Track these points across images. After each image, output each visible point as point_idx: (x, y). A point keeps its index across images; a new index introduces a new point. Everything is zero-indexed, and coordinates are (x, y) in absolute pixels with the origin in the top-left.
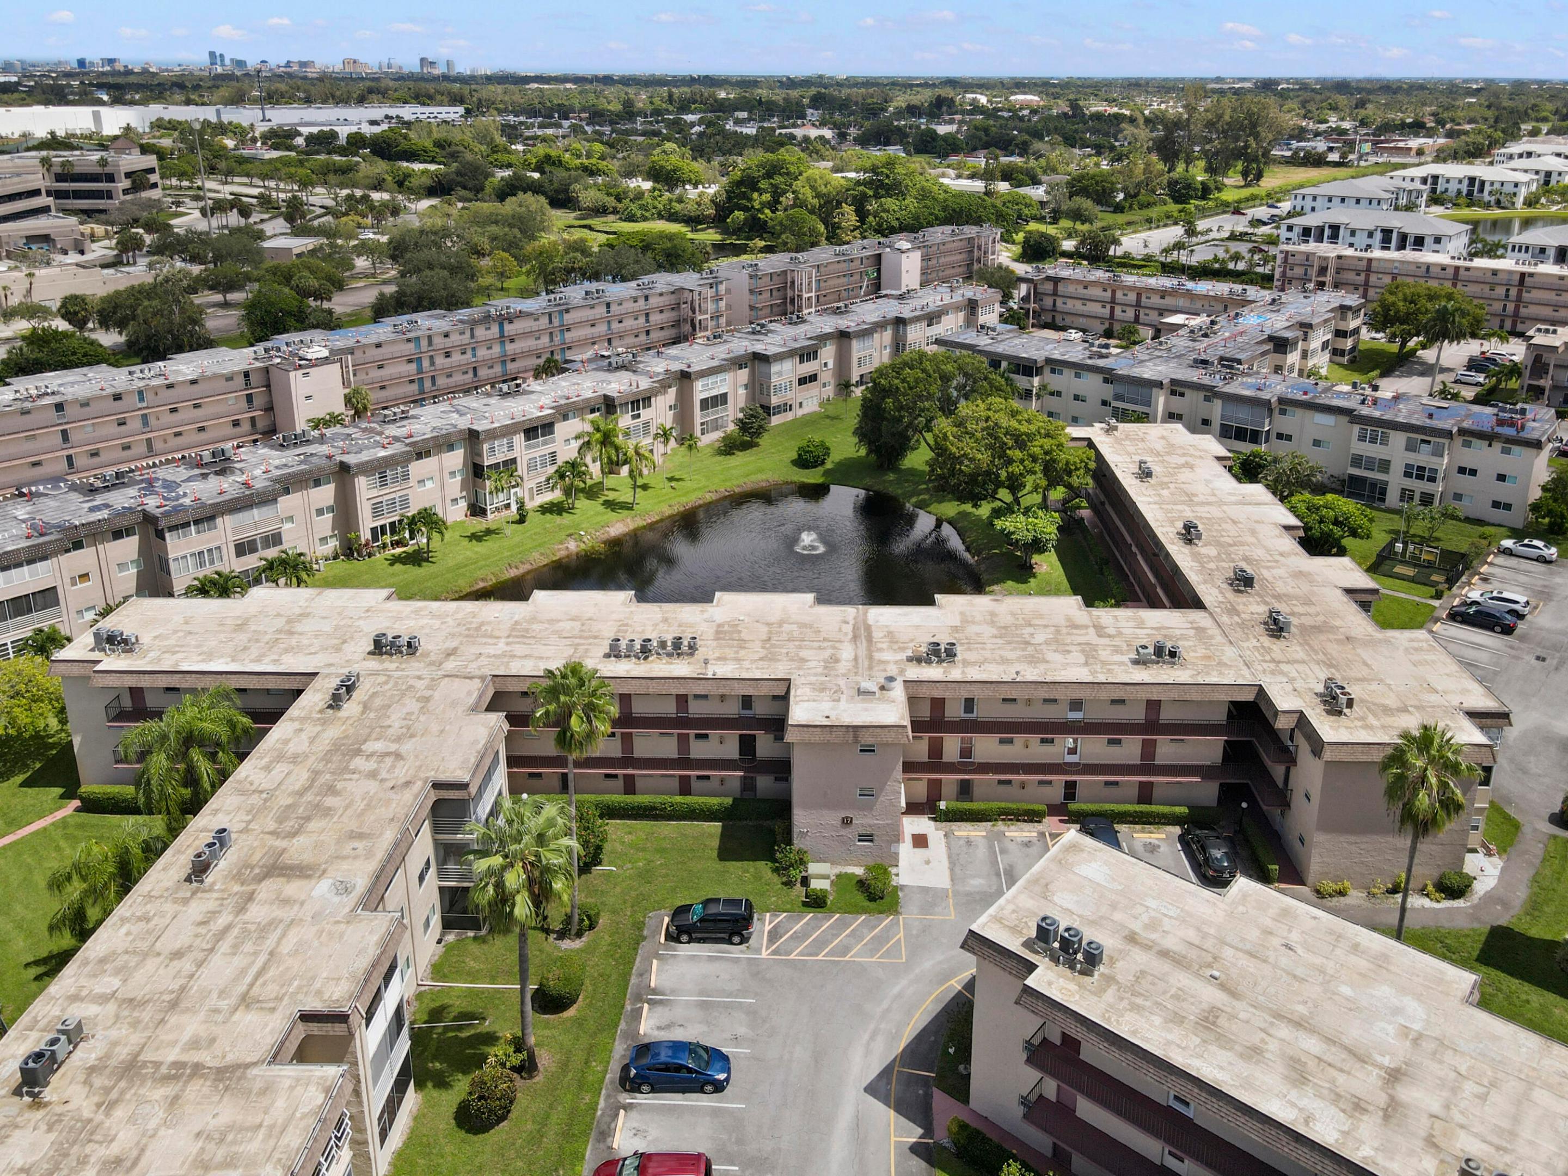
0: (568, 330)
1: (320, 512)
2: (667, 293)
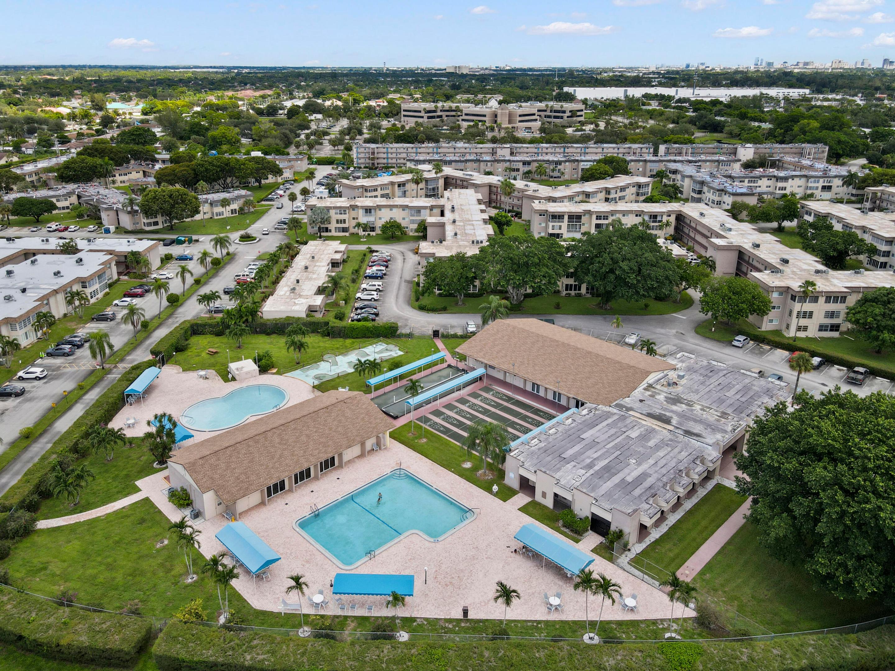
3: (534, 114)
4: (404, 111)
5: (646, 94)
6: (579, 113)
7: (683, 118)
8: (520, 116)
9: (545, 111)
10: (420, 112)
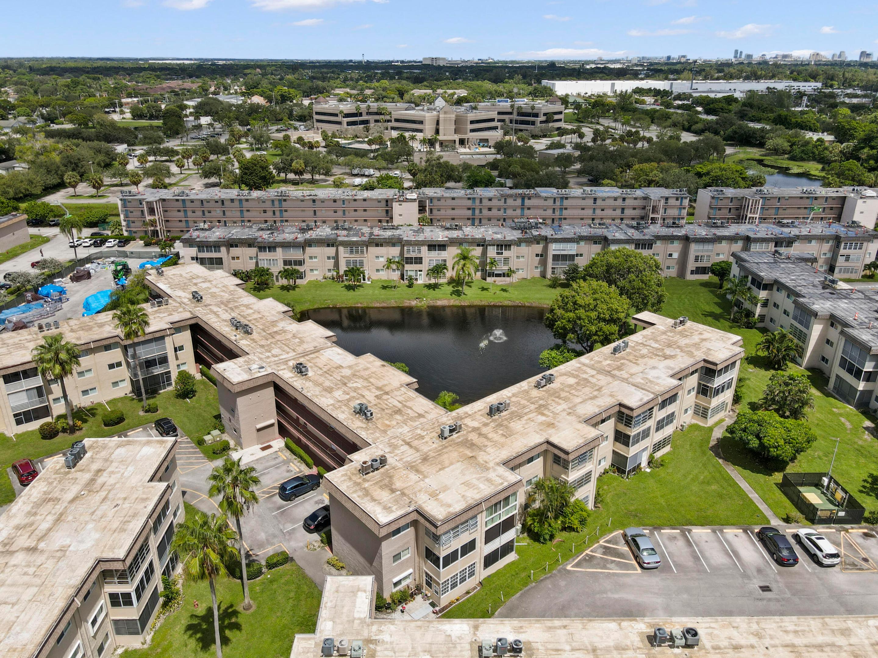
0: (566, 209)
1: (329, 258)
2: (640, 198)
3: (493, 120)
4: (317, 113)
5: (637, 88)
6: (556, 117)
7: (697, 123)
8: (472, 122)
9: (511, 113)
10: (336, 115)
